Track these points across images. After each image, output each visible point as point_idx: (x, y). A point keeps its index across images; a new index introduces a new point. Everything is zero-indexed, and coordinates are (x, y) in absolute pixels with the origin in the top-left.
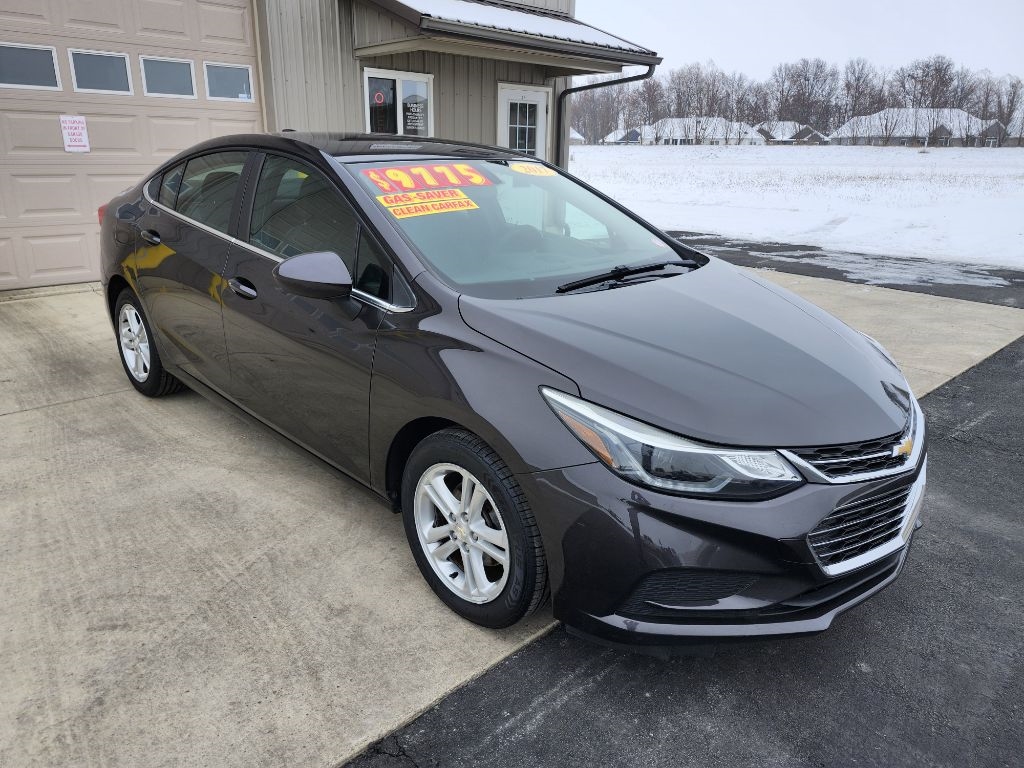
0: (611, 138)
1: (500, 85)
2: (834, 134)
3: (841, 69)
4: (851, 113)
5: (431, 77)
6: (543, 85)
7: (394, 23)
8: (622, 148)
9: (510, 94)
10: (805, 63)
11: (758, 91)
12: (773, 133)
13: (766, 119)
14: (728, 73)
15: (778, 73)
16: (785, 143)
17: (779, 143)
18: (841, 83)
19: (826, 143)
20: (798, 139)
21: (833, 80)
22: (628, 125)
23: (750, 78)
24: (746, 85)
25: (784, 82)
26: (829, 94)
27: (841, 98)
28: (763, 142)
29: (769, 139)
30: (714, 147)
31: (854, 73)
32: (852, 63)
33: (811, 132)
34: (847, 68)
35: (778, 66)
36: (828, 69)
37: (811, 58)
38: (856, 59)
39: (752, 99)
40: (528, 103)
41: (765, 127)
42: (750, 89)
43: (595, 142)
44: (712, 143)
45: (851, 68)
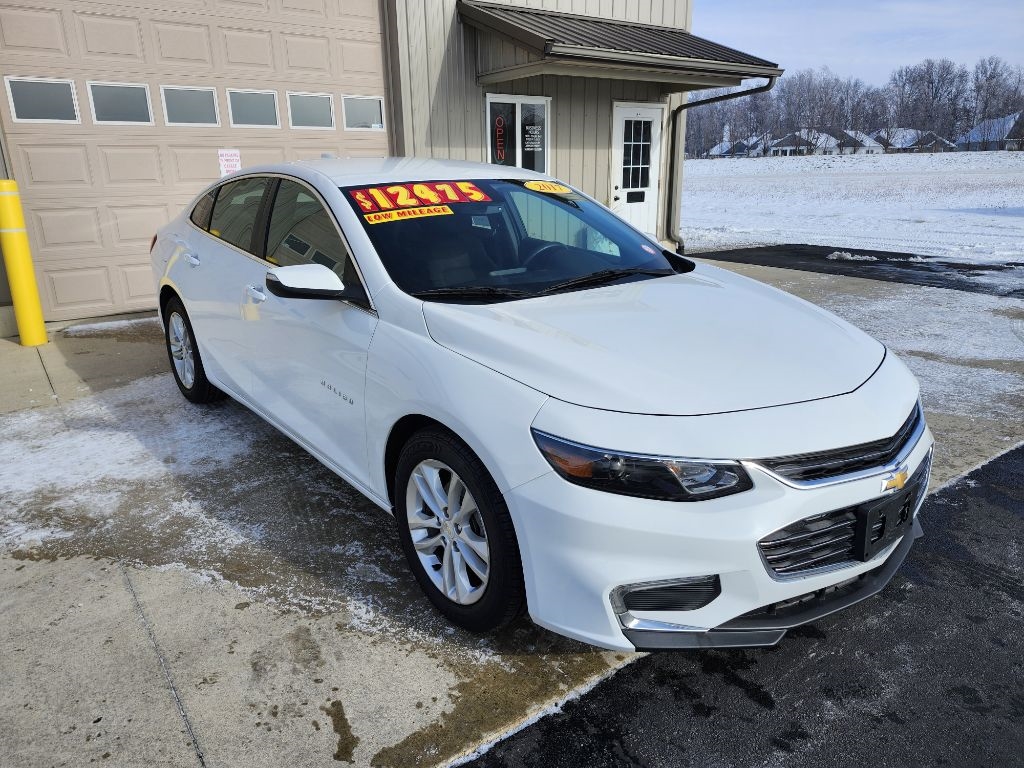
0: (715, 151)
1: (616, 104)
2: (962, 139)
3: (971, 68)
4: (980, 116)
5: (550, 99)
6: (659, 101)
7: (517, 48)
8: (727, 160)
9: (625, 112)
10: (930, 65)
11: (875, 97)
12: (892, 141)
13: (885, 125)
14: (843, 79)
15: (897, 76)
16: (905, 150)
17: (898, 151)
18: (971, 85)
19: (951, 150)
20: (921, 146)
21: (961, 82)
22: (733, 137)
23: (867, 84)
24: (862, 90)
25: (904, 87)
26: (956, 97)
27: (971, 100)
28: (881, 151)
29: (887, 147)
30: (827, 156)
31: (985, 72)
32: (983, 62)
33: (935, 139)
34: (977, 68)
35: (898, 69)
36: (956, 69)
37: (937, 58)
38: (987, 59)
39: (868, 105)
40: (643, 120)
41: (883, 134)
42: (866, 95)
43: (699, 156)
44: (825, 153)
45: (982, 68)
